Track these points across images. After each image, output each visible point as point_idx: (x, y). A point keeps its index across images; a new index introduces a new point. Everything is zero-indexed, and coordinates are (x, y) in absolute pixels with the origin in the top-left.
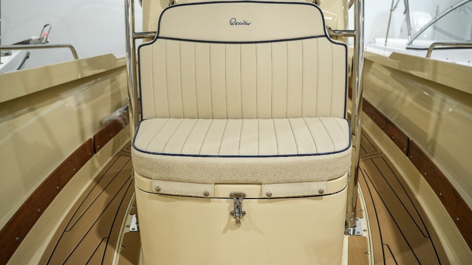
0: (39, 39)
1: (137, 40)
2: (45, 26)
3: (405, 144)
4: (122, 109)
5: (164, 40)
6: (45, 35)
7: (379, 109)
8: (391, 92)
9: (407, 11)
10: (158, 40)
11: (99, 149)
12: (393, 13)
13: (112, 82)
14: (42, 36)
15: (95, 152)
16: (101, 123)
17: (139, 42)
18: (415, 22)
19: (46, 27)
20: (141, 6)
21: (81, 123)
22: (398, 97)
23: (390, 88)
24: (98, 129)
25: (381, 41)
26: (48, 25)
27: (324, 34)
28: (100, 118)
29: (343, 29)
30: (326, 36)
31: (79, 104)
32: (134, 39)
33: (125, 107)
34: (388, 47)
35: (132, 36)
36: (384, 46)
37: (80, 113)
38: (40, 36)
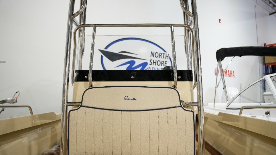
0: (12, 100)
1: (68, 107)
4: (57, 146)
5: (85, 108)
6: (15, 97)
7: (213, 146)
8: (220, 136)
9: (224, 88)
10: (81, 108)
12: (217, 89)
13: (52, 128)
14: (14, 98)
17: (70, 108)
18: (229, 93)
19: (17, 93)
20: (73, 86)
22: (225, 138)
23: (219, 133)
25: (211, 104)
26: (18, 92)
27: (180, 105)
28: (42, 152)
29: (191, 102)
30: (181, 106)
31: (30, 142)
32: (67, 106)
33: (59, 145)
34: (215, 108)
35: (66, 104)
36: (213, 108)
37: (30, 147)
38: (13, 98)
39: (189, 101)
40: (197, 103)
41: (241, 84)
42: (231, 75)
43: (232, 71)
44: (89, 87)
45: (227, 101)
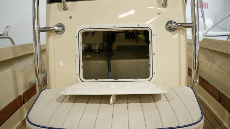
2: (7, 27)
3: (218, 95)
6: (6, 31)
11: (26, 101)
15: (24, 103)
16: (30, 83)
24: (28, 87)
28: (29, 81)
32: (39, 32)
35: (37, 30)
38: (4, 32)
39: (182, 21)
40: (192, 23)
41: (216, 14)
43: (206, 3)
44: (63, 9)
45: (205, 29)
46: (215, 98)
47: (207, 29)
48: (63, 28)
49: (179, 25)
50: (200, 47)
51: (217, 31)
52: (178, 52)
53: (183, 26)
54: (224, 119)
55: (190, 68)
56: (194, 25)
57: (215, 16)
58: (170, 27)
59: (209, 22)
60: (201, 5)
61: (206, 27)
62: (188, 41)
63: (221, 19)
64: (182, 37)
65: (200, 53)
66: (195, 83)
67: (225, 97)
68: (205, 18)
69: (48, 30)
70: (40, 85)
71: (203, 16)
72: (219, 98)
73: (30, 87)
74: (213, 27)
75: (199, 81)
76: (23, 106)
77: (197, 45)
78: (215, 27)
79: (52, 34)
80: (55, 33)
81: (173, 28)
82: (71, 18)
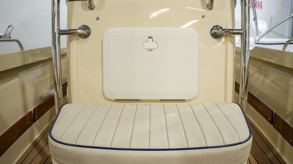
0: (4, 35)
2: (9, 27)
3: (269, 115)
6: (8, 32)
11: (38, 119)
14: (7, 33)
15: (35, 121)
16: (41, 97)
21: (24, 99)
24: (39, 102)
26: (11, 26)
28: (40, 94)
32: (59, 35)
35: (57, 33)
38: (5, 33)
39: (230, 27)
40: (242, 30)
41: (271, 17)
42: (258, 6)
43: (259, 2)
44: (89, 8)
45: (258, 34)
46: (267, 119)
47: (260, 35)
48: (89, 31)
49: (227, 30)
50: (250, 57)
51: (272, 37)
52: (224, 62)
53: (231, 33)
54: (276, 143)
55: (238, 82)
56: (243, 31)
57: (271, 19)
58: (215, 33)
59: (263, 26)
60: (253, 4)
61: (259, 32)
62: (236, 49)
63: (277, 23)
64: (230, 45)
65: (249, 64)
66: (243, 100)
67: (278, 117)
68: (258, 21)
69: (70, 33)
70: (60, 99)
71: (255, 19)
72: (271, 118)
73: (40, 103)
74: (267, 32)
75: (248, 98)
76: (33, 125)
77: (247, 54)
78: (270, 32)
79: (75, 38)
80: (79, 37)
81: (219, 35)
82: (98, 19)
